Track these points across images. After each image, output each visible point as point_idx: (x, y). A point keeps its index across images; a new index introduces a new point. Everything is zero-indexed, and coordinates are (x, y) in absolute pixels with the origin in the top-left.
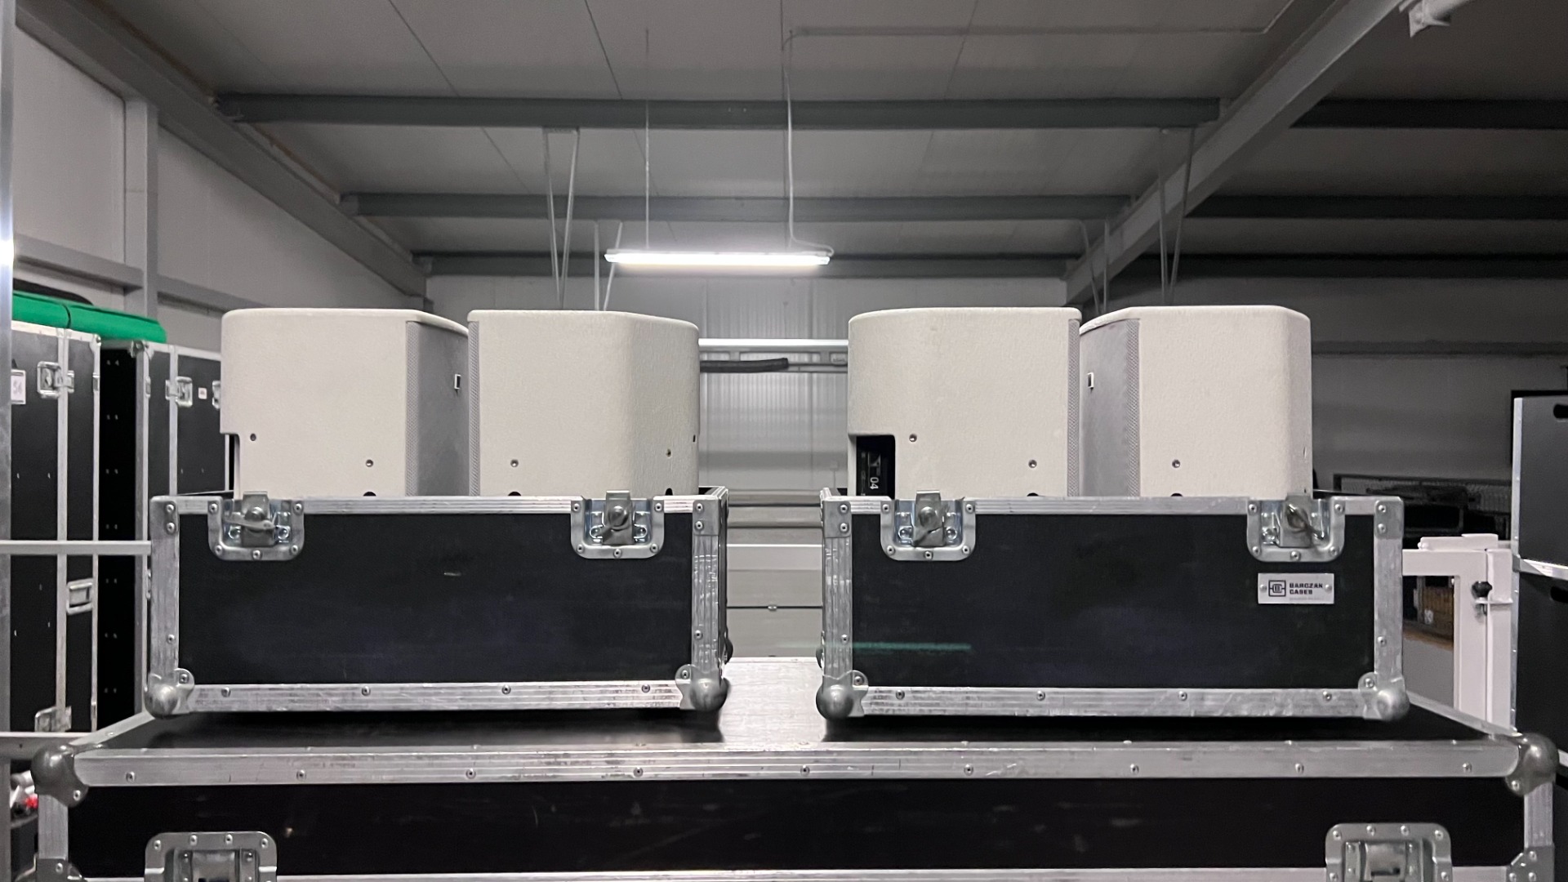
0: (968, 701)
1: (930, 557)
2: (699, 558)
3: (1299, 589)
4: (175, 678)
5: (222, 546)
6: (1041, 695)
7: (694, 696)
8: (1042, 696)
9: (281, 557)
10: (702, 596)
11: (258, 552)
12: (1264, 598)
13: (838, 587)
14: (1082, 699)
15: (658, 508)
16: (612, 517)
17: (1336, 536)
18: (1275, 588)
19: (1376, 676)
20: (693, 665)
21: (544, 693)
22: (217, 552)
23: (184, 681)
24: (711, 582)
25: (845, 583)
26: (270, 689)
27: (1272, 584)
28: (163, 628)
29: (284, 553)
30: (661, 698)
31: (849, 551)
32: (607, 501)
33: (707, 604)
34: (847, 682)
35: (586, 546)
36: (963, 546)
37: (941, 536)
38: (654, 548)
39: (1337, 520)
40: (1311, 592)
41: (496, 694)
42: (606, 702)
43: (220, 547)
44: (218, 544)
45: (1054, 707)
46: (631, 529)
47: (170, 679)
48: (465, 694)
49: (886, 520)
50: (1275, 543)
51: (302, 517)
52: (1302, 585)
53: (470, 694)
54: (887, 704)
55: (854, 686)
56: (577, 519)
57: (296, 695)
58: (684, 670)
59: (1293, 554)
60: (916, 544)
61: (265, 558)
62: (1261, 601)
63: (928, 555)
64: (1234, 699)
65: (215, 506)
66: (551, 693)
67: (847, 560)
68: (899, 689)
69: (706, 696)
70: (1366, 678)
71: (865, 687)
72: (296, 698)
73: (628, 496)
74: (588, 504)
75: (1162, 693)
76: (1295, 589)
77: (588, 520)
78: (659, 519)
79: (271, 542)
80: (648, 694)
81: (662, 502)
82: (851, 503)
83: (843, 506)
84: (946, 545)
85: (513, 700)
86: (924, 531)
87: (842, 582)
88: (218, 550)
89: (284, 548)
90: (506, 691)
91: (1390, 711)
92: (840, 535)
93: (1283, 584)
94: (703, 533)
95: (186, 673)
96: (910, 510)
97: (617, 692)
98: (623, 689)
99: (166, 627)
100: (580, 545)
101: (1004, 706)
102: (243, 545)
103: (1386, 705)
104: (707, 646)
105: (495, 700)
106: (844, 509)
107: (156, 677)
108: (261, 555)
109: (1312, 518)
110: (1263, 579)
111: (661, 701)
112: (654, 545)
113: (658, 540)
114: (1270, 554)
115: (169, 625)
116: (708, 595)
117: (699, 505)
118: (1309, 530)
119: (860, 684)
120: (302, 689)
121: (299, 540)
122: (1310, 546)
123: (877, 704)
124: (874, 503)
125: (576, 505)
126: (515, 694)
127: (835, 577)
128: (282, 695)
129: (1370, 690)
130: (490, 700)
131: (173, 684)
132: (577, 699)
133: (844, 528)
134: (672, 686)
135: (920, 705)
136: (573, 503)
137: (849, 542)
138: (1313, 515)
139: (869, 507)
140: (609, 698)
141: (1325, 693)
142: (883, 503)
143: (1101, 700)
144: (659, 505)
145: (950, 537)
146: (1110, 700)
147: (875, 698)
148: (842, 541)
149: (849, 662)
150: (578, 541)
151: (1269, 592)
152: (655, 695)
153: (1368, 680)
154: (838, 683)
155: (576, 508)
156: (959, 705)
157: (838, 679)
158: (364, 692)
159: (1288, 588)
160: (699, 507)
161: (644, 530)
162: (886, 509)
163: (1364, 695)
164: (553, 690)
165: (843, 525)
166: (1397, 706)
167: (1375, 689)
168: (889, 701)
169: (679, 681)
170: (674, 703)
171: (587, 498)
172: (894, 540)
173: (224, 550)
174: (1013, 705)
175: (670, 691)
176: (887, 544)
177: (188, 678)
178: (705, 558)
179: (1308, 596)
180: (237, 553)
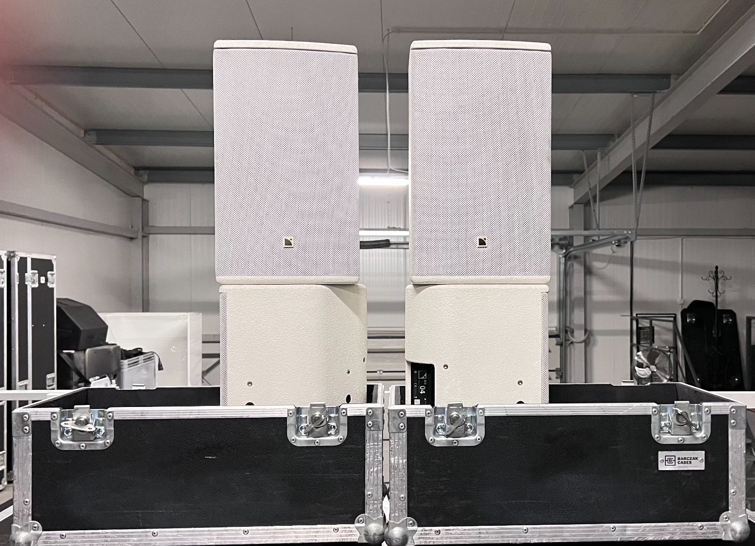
0: (480, 535)
1: (456, 444)
2: (370, 445)
3: (683, 461)
4: (29, 527)
5: (60, 441)
6: (525, 530)
7: (367, 535)
8: (527, 531)
9: (99, 448)
10: (372, 470)
11: (84, 445)
12: (662, 467)
13: (398, 464)
14: (550, 532)
15: (344, 413)
16: (314, 420)
17: (706, 427)
18: (669, 461)
19: (730, 513)
20: (366, 514)
21: (270, 533)
22: (57, 445)
23: (34, 528)
24: (377, 461)
25: (403, 461)
26: (92, 533)
27: (667, 457)
28: (22, 495)
29: (101, 445)
30: (346, 536)
31: (405, 440)
32: (311, 408)
33: (375, 475)
34: (404, 525)
35: (297, 438)
36: (477, 436)
37: (463, 430)
38: (341, 439)
39: (707, 419)
40: (690, 462)
41: (240, 534)
42: (310, 539)
43: (58, 442)
44: (57, 440)
45: (533, 537)
46: (326, 427)
47: (26, 528)
48: (219, 535)
49: (429, 421)
50: (669, 433)
51: (113, 422)
52: (685, 458)
53: (222, 534)
54: (429, 538)
55: (408, 527)
56: (291, 421)
57: (109, 537)
58: (360, 517)
59: (680, 439)
60: (447, 436)
61: (88, 449)
62: (660, 469)
63: (455, 443)
64: (644, 530)
65: (55, 415)
66: (275, 533)
67: (404, 447)
68: (437, 528)
69: (375, 534)
70: (724, 515)
71: (415, 528)
72: (109, 539)
73: (324, 405)
74: (298, 410)
75: (601, 527)
76: (681, 461)
77: (299, 420)
78: (344, 420)
79: (92, 438)
80: (338, 533)
81: (346, 409)
82: (406, 410)
83: (402, 412)
84: (466, 436)
85: (250, 538)
86: (453, 427)
87: (401, 461)
88: (58, 443)
89: (101, 442)
90: (246, 532)
91: (738, 535)
92: (399, 430)
93: (674, 457)
94: (372, 429)
95: (37, 524)
96: (444, 413)
97: (317, 532)
98: (322, 530)
99: (24, 495)
100: (293, 438)
101: (502, 537)
102: (73, 440)
103: (736, 533)
104: (375, 502)
105: (239, 538)
106: (402, 414)
107: (17, 527)
108: (86, 446)
109: (692, 416)
110: (662, 455)
111: (345, 538)
112: (342, 437)
113: (343, 434)
114: (666, 439)
115: (25, 493)
116: (375, 469)
117: (370, 411)
118: (690, 424)
119: (412, 526)
120: (113, 533)
121: (111, 436)
122: (691, 434)
123: (423, 538)
124: (421, 410)
125: (291, 412)
126: (252, 534)
127: (396, 458)
128: (100, 537)
129: (726, 523)
130: (235, 538)
131: (27, 531)
132: (291, 537)
133: (402, 426)
134: (352, 528)
135: (450, 538)
136: (289, 410)
137: (405, 434)
138: (692, 414)
139: (418, 412)
140: (312, 536)
141: (699, 525)
142: (426, 410)
143: (563, 532)
144: (344, 411)
145: (469, 430)
146: (568, 532)
147: (421, 534)
148: (401, 435)
149: (405, 512)
150: (291, 435)
151: (666, 463)
152: (342, 534)
153: (725, 516)
154: (399, 525)
155: (291, 414)
156: (474, 537)
157: (398, 523)
158: (153, 534)
159: (677, 461)
160: (370, 412)
161: (334, 427)
162: (429, 414)
163: (722, 526)
164: (277, 531)
165: (402, 424)
166: (742, 532)
167: (729, 522)
168: (431, 536)
169: (357, 525)
170: (354, 539)
171: (297, 406)
172: (434, 434)
173: (61, 443)
174: (508, 537)
175: (351, 531)
176: (430, 437)
177: (38, 527)
178: (374, 445)
179: (689, 465)
180: (71, 445)
